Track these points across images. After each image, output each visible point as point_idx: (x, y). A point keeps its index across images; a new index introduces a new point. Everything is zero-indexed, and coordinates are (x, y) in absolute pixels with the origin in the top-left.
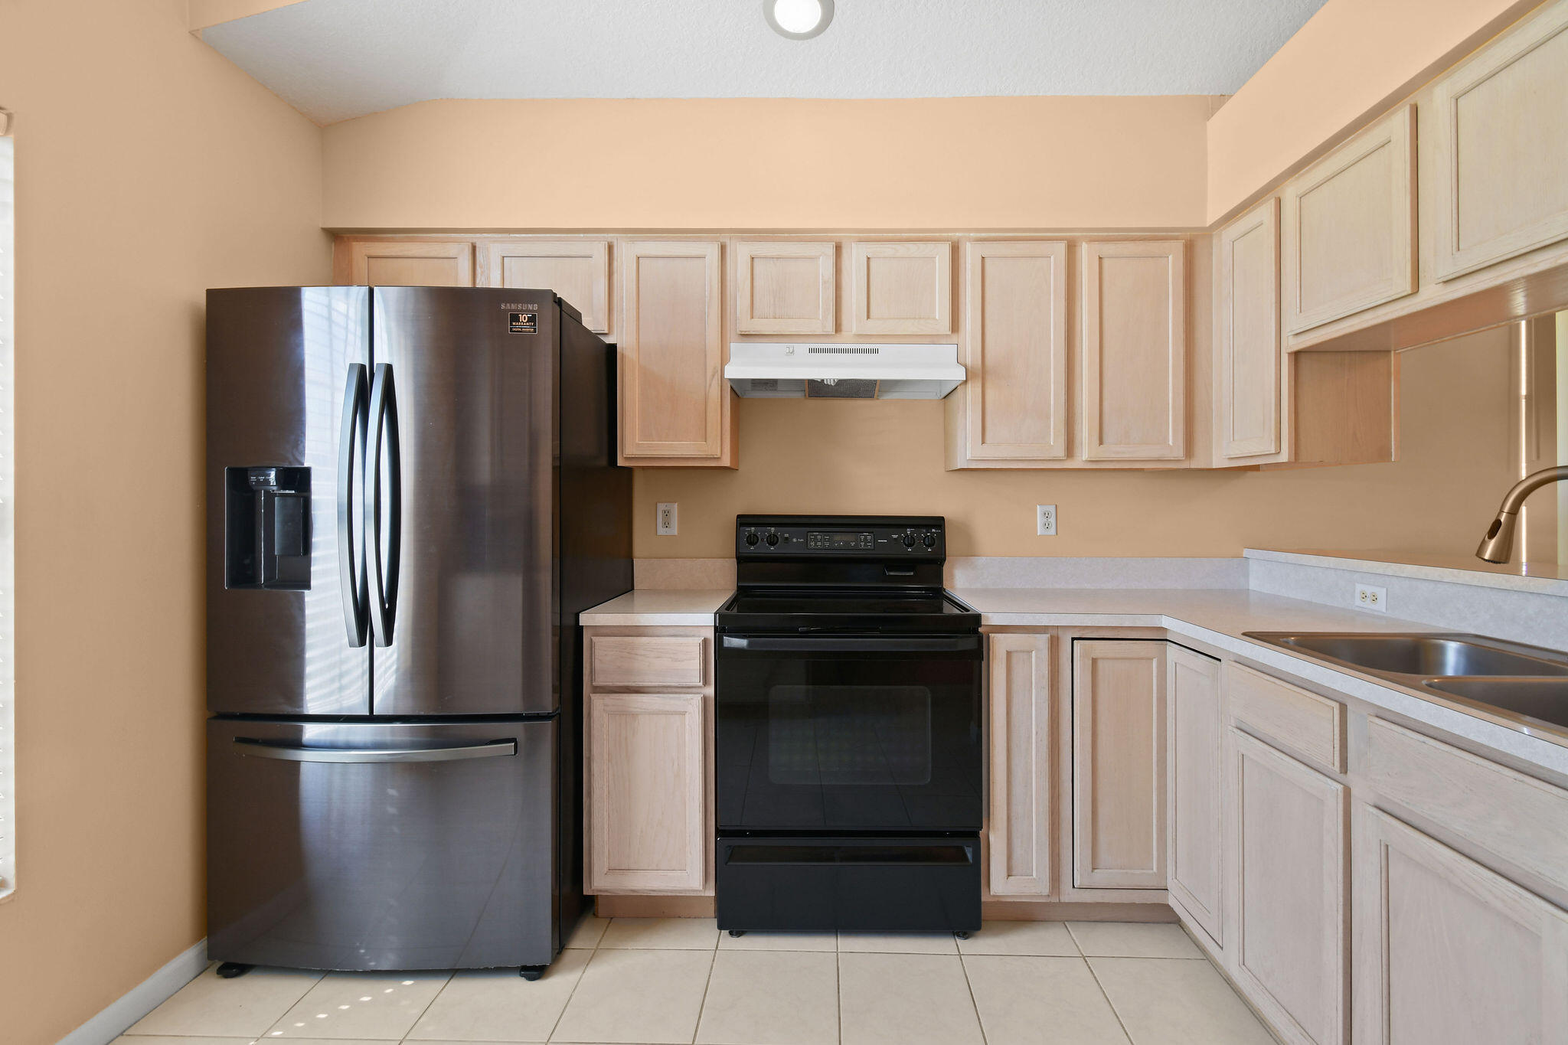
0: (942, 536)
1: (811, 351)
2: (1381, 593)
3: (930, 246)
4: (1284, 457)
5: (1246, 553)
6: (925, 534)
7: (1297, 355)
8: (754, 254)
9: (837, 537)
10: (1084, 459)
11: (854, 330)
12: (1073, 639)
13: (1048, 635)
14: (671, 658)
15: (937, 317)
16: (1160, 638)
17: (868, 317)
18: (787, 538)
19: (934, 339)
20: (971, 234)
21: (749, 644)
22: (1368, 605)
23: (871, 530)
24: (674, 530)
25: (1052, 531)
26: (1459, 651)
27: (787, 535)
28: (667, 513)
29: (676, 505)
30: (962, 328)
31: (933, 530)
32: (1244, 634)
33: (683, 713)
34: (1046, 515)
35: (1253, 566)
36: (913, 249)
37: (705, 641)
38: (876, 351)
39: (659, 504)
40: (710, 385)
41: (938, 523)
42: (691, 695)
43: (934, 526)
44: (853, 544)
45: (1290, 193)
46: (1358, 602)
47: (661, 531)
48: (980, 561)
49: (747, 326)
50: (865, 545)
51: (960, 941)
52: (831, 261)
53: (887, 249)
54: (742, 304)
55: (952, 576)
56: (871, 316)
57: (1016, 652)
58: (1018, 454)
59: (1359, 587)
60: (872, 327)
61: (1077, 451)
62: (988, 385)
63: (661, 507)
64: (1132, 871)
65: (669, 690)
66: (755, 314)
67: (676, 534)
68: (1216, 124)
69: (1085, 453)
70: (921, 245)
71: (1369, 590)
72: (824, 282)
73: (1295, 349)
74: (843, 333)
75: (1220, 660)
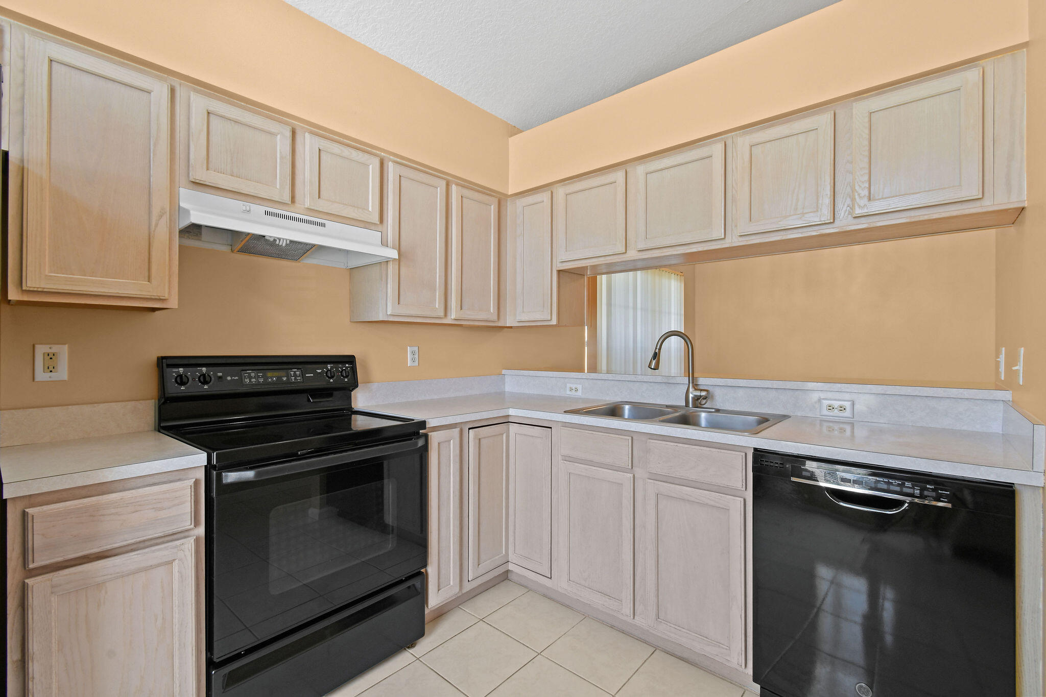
0: (354, 371)
1: (267, 213)
2: (580, 387)
3: (366, 156)
4: (554, 322)
5: (504, 372)
6: (341, 368)
7: (559, 271)
8: (211, 109)
9: (269, 374)
10: (453, 317)
11: (307, 205)
12: (469, 429)
13: (459, 429)
14: (153, 508)
15: (370, 209)
16: (506, 421)
17: (319, 197)
18: (220, 377)
19: (366, 225)
20: (391, 157)
21: (257, 475)
22: (573, 393)
23: (300, 367)
24: (62, 373)
25: (416, 364)
26: (630, 410)
27: (220, 374)
28: (51, 357)
29: (66, 348)
30: (385, 221)
31: (347, 365)
32: (565, 412)
33: (170, 563)
34: (413, 353)
35: (508, 379)
36: (354, 154)
37: (197, 482)
38: (323, 225)
39: (37, 347)
40: (157, 225)
41: (350, 360)
42: (180, 541)
43: (347, 362)
44: (285, 379)
45: (560, 192)
46: (568, 392)
47: (41, 375)
48: (374, 386)
49: (200, 175)
50: (295, 379)
51: (411, 651)
52: (288, 142)
53: (336, 148)
54: (197, 152)
55: (356, 398)
56: (321, 197)
57: (442, 442)
58: (419, 313)
59: (569, 385)
60: (322, 205)
61: (449, 314)
62: (402, 264)
63: (41, 350)
64: (495, 558)
65: (148, 543)
66: (210, 166)
67: (65, 377)
68: (513, 141)
69: (453, 315)
70: (360, 153)
71: (574, 386)
72: (281, 158)
73: (560, 269)
74: (296, 205)
75: (551, 428)
